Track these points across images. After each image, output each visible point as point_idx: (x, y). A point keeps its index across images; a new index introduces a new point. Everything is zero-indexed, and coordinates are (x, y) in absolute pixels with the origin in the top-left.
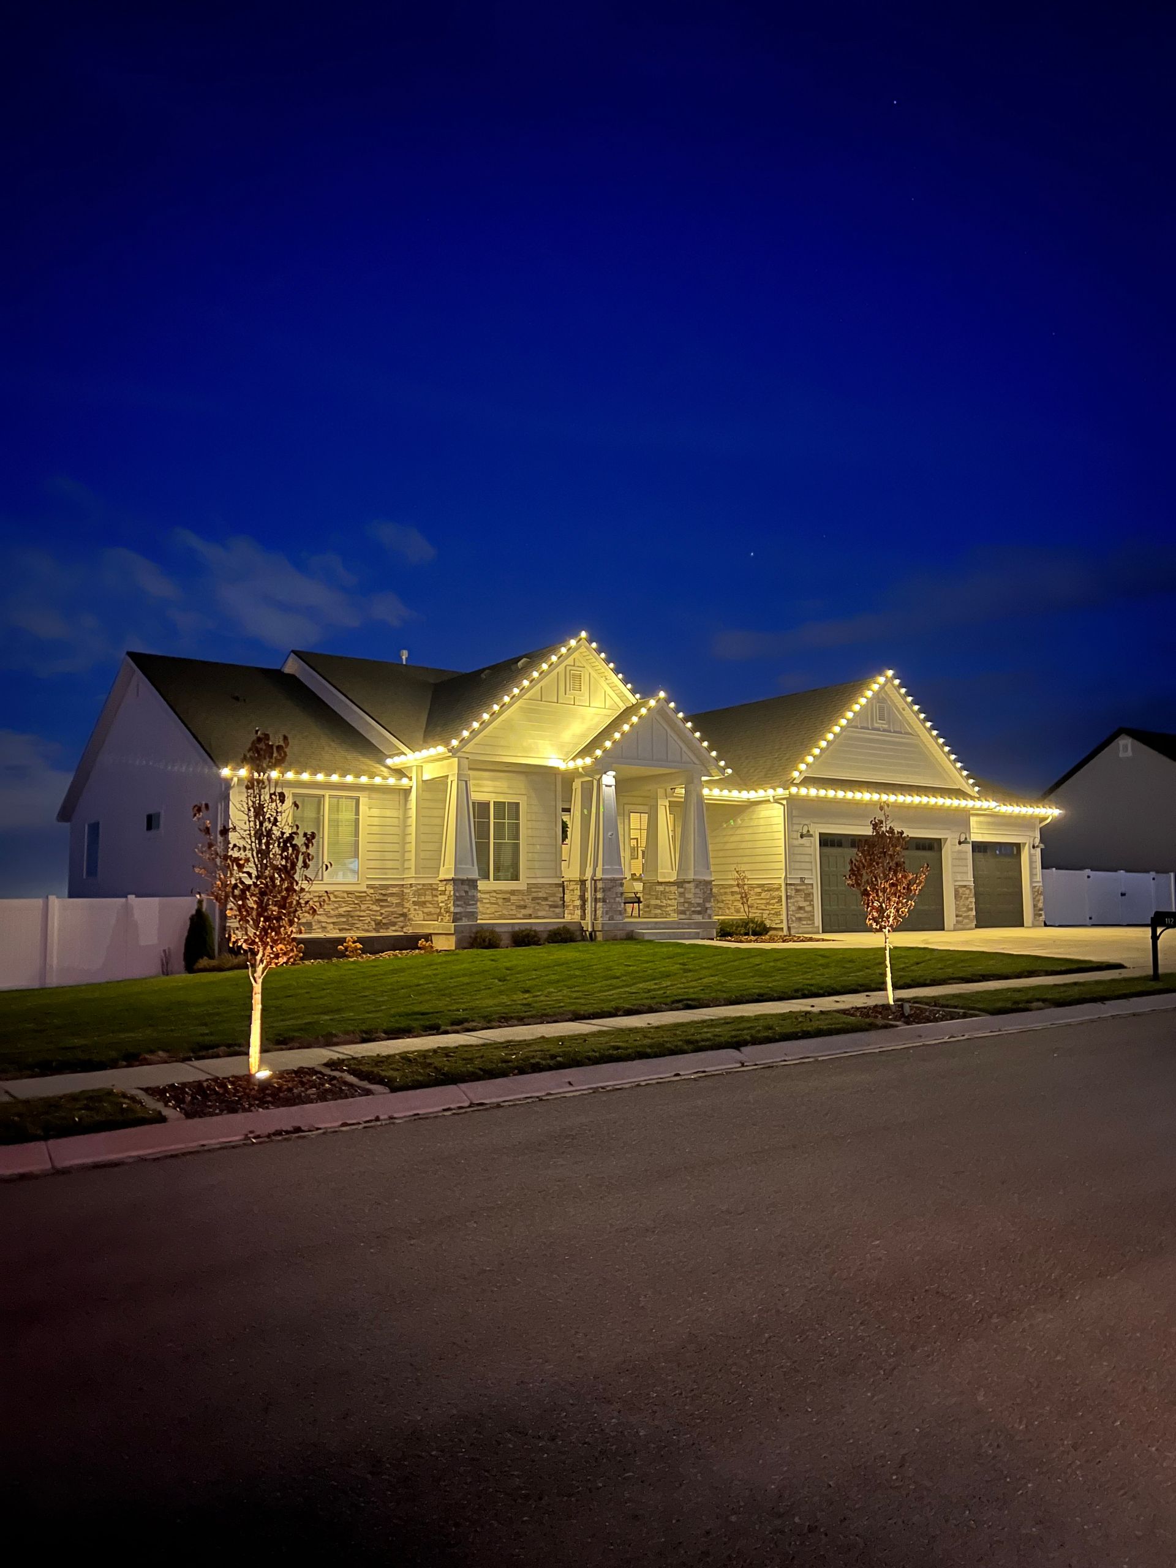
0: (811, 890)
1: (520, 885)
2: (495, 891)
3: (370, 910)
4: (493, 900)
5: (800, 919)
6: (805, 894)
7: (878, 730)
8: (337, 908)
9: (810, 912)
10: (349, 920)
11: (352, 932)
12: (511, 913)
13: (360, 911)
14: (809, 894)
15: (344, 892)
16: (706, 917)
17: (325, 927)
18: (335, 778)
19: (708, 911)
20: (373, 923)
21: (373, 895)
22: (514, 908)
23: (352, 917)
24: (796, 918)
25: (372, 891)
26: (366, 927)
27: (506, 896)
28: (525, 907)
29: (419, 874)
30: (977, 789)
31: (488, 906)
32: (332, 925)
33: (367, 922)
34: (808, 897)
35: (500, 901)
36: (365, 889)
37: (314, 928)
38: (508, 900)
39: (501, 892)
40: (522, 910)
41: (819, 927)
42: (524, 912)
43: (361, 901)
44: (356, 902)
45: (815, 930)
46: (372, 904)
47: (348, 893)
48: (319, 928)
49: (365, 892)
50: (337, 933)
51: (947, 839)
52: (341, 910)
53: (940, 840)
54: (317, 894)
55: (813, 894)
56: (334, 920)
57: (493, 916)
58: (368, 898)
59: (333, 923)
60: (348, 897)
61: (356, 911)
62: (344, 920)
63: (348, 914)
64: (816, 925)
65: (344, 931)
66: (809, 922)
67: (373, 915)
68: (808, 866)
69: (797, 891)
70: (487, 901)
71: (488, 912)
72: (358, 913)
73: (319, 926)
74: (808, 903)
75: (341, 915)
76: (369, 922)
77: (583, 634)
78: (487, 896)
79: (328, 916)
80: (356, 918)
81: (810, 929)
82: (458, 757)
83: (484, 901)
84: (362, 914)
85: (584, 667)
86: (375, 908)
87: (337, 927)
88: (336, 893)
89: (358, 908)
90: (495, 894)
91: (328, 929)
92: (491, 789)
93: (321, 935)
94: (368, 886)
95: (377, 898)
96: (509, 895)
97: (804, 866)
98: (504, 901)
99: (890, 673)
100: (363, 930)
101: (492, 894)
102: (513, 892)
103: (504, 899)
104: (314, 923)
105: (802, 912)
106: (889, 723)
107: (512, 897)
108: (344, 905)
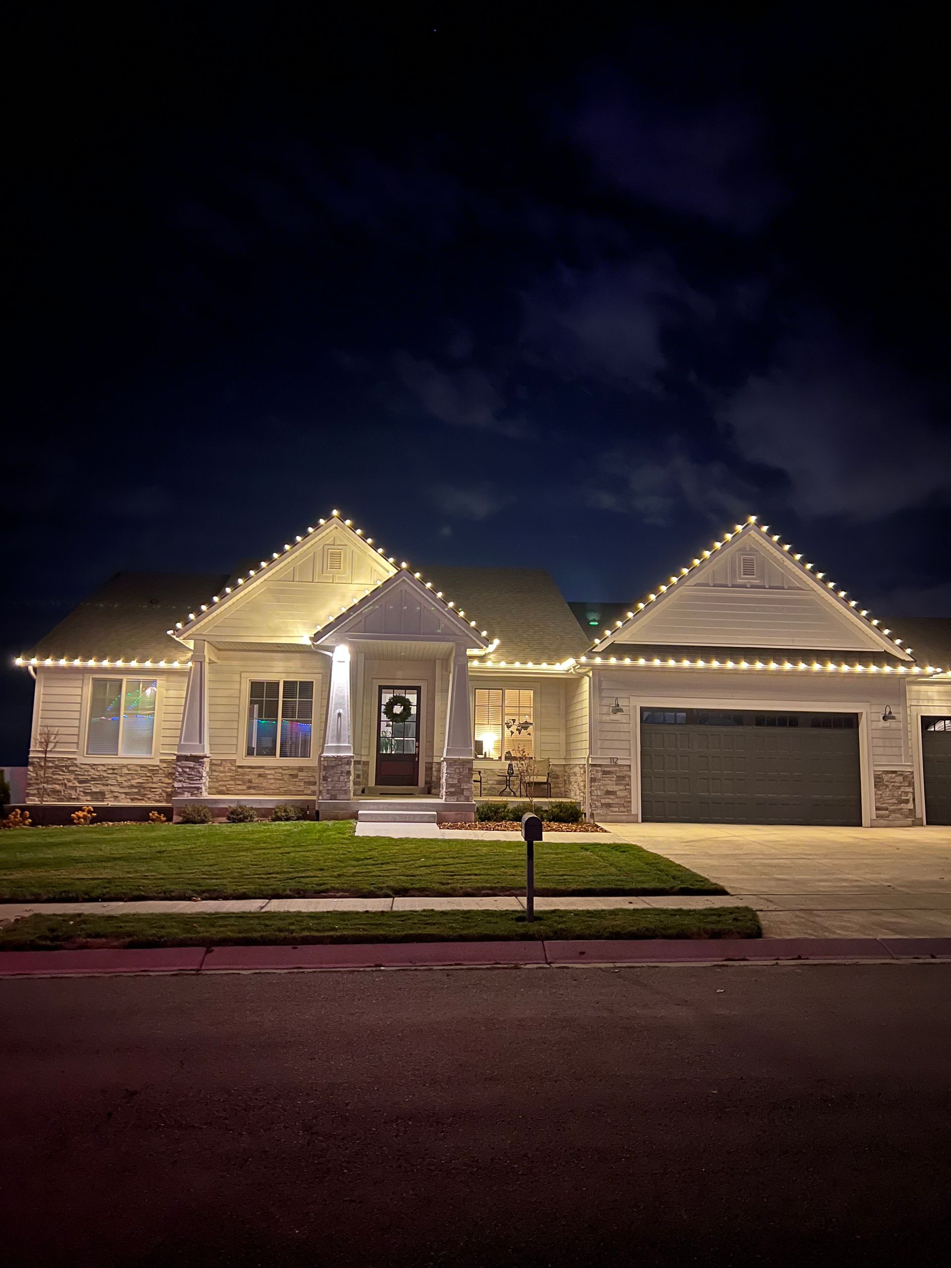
0: (628, 773)
1: (311, 761)
2: (281, 767)
3: (162, 783)
4: (278, 776)
5: (609, 805)
6: (617, 777)
7: (744, 586)
8: (129, 780)
9: (626, 797)
10: (141, 790)
11: (143, 802)
12: (300, 789)
13: (153, 783)
14: (624, 777)
15: (137, 765)
16: (463, 799)
17: (117, 797)
18: (134, 664)
19: (465, 793)
20: (164, 794)
21: (166, 769)
22: (302, 784)
23: (144, 788)
24: (602, 804)
25: (165, 765)
26: (158, 798)
27: (295, 772)
28: (314, 784)
29: (214, 750)
30: (909, 651)
31: (273, 781)
32: (124, 795)
33: (158, 793)
34: (624, 779)
35: (286, 777)
36: (158, 763)
37: (106, 797)
38: (295, 776)
39: (288, 768)
40: (311, 787)
41: (637, 815)
42: (313, 788)
43: (153, 774)
44: (148, 775)
45: (632, 818)
46: (165, 777)
47: (142, 766)
48: (111, 797)
49: (158, 766)
50: (128, 802)
51: (862, 713)
52: (134, 782)
53: (857, 714)
54: (110, 767)
55: (630, 777)
56: (127, 790)
57: (278, 791)
58: (160, 771)
59: (126, 793)
60: (141, 770)
61: (148, 783)
62: (136, 790)
63: (140, 786)
64: (633, 812)
65: (136, 801)
66: (622, 809)
67: (165, 787)
68: (625, 745)
69: (605, 773)
70: (272, 777)
71: (272, 787)
72: (150, 785)
73: (110, 795)
74: (622, 787)
75: (132, 786)
76: (161, 794)
77: (335, 512)
78: (272, 772)
79: (120, 785)
80: (148, 789)
81: (624, 817)
82: (195, 640)
83: (269, 777)
84: (154, 785)
85: (346, 545)
86: (167, 780)
87: (128, 797)
88: (129, 767)
89: (151, 780)
90: (280, 771)
91: (120, 798)
92: (281, 670)
93: (110, 804)
94: (162, 761)
95: (170, 771)
96: (296, 772)
97: (617, 744)
98: (291, 777)
99: (753, 519)
100: (154, 800)
101: (277, 771)
102: (301, 769)
103: (290, 775)
104: (106, 793)
105: (612, 797)
106: (762, 577)
107: (300, 774)
108: (136, 777)
